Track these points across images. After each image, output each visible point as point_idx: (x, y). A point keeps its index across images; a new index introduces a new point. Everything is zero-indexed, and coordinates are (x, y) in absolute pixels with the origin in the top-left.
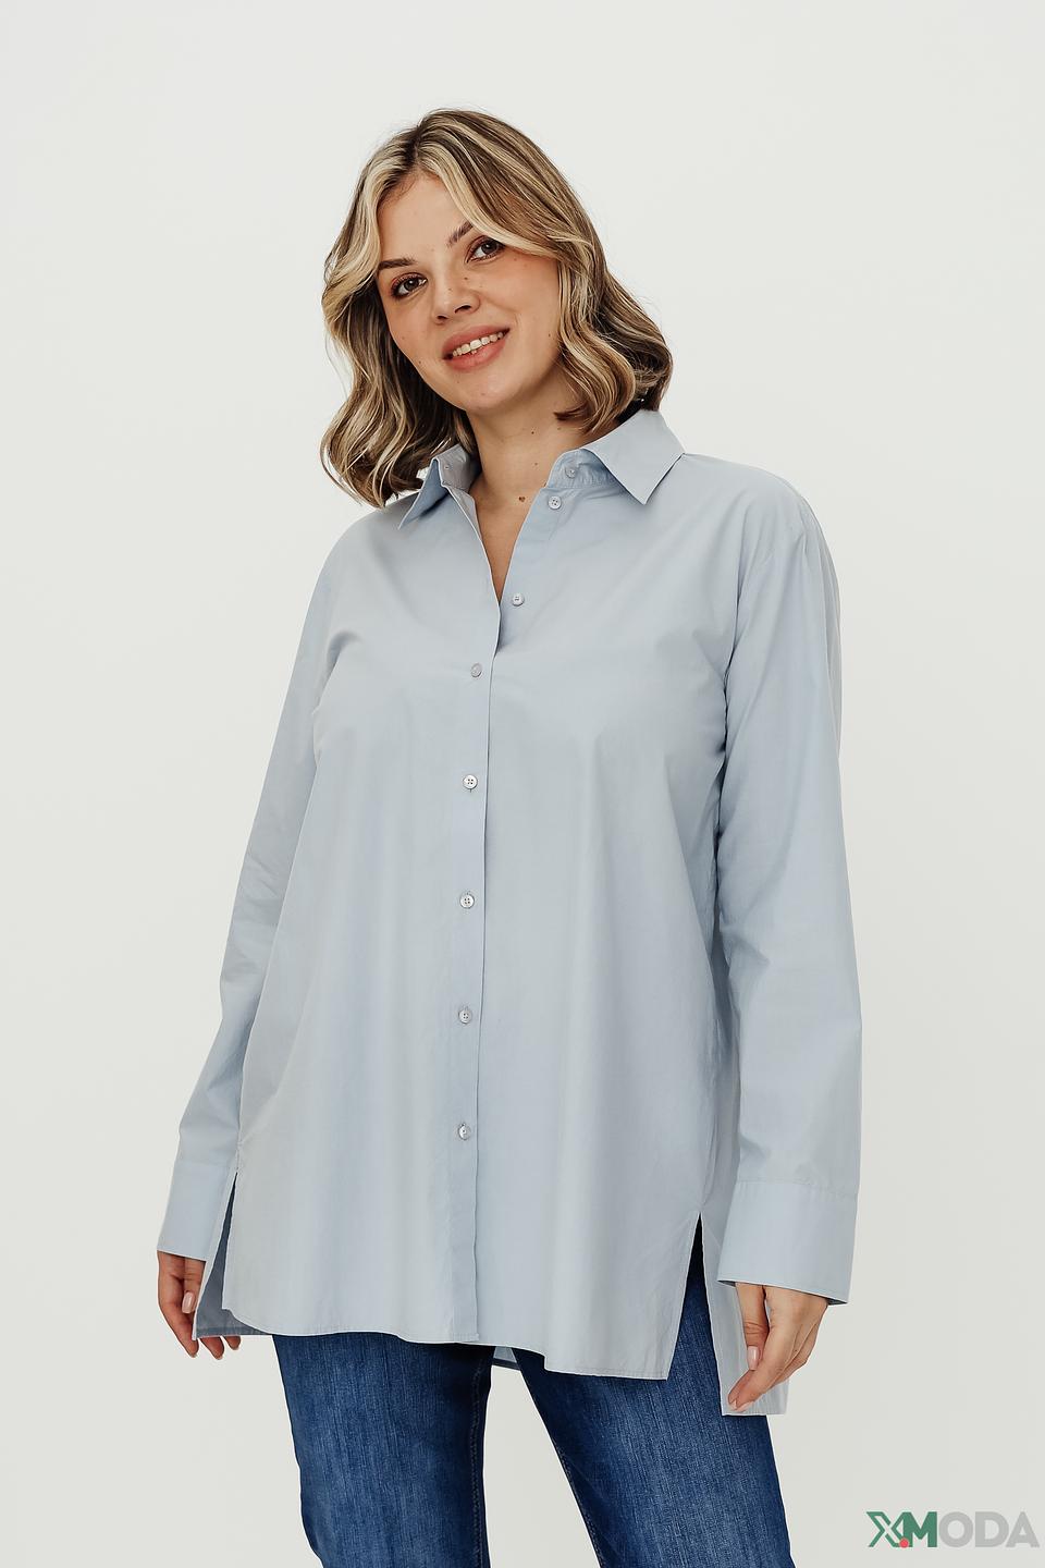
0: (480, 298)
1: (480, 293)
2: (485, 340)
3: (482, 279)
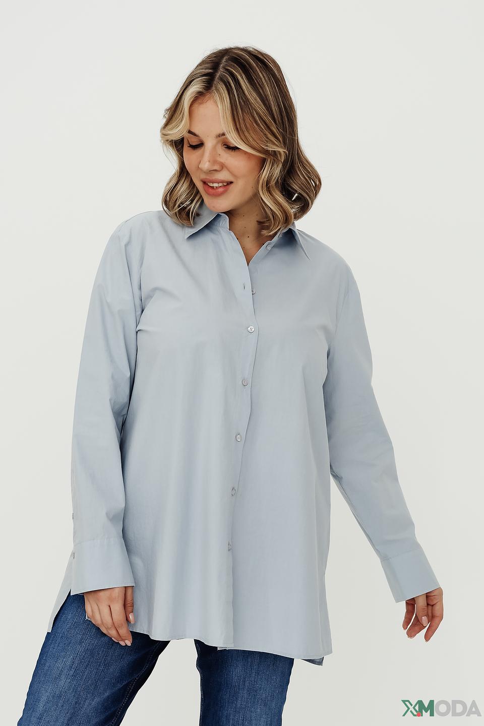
0: (223, 166)
1: (224, 164)
2: (221, 185)
3: (227, 158)
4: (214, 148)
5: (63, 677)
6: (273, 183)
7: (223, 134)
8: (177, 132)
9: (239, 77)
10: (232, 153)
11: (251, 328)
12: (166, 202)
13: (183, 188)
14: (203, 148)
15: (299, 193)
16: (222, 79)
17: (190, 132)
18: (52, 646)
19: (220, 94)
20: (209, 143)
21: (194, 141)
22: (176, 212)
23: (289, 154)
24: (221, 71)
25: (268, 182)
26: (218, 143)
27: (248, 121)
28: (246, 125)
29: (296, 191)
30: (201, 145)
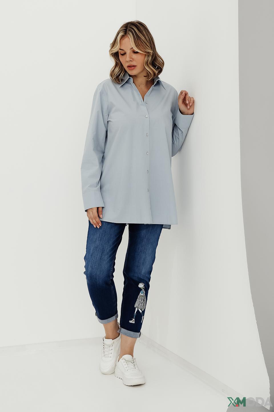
0: (133, 59)
3: (134, 56)
4: (130, 53)
5: (97, 241)
6: (149, 63)
7: (132, 48)
8: (115, 50)
9: (135, 29)
10: (136, 54)
11: (147, 116)
12: (111, 75)
13: (117, 69)
14: (126, 54)
15: (158, 66)
16: (130, 30)
17: (120, 49)
18: (91, 231)
19: (130, 35)
20: (128, 52)
21: (122, 52)
22: (115, 78)
23: (154, 53)
24: (129, 28)
25: (147, 62)
26: (131, 51)
27: (139, 42)
28: (139, 44)
29: (157, 65)
30: (125, 54)
